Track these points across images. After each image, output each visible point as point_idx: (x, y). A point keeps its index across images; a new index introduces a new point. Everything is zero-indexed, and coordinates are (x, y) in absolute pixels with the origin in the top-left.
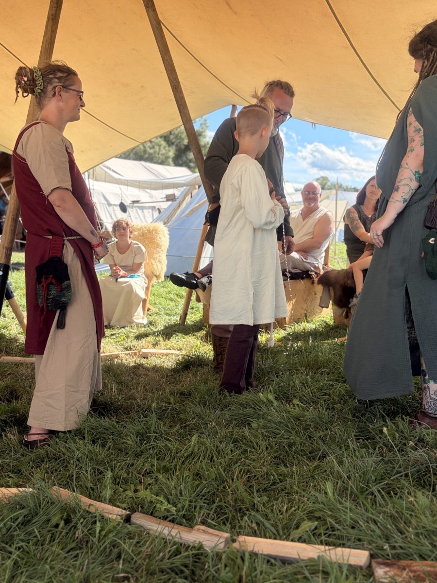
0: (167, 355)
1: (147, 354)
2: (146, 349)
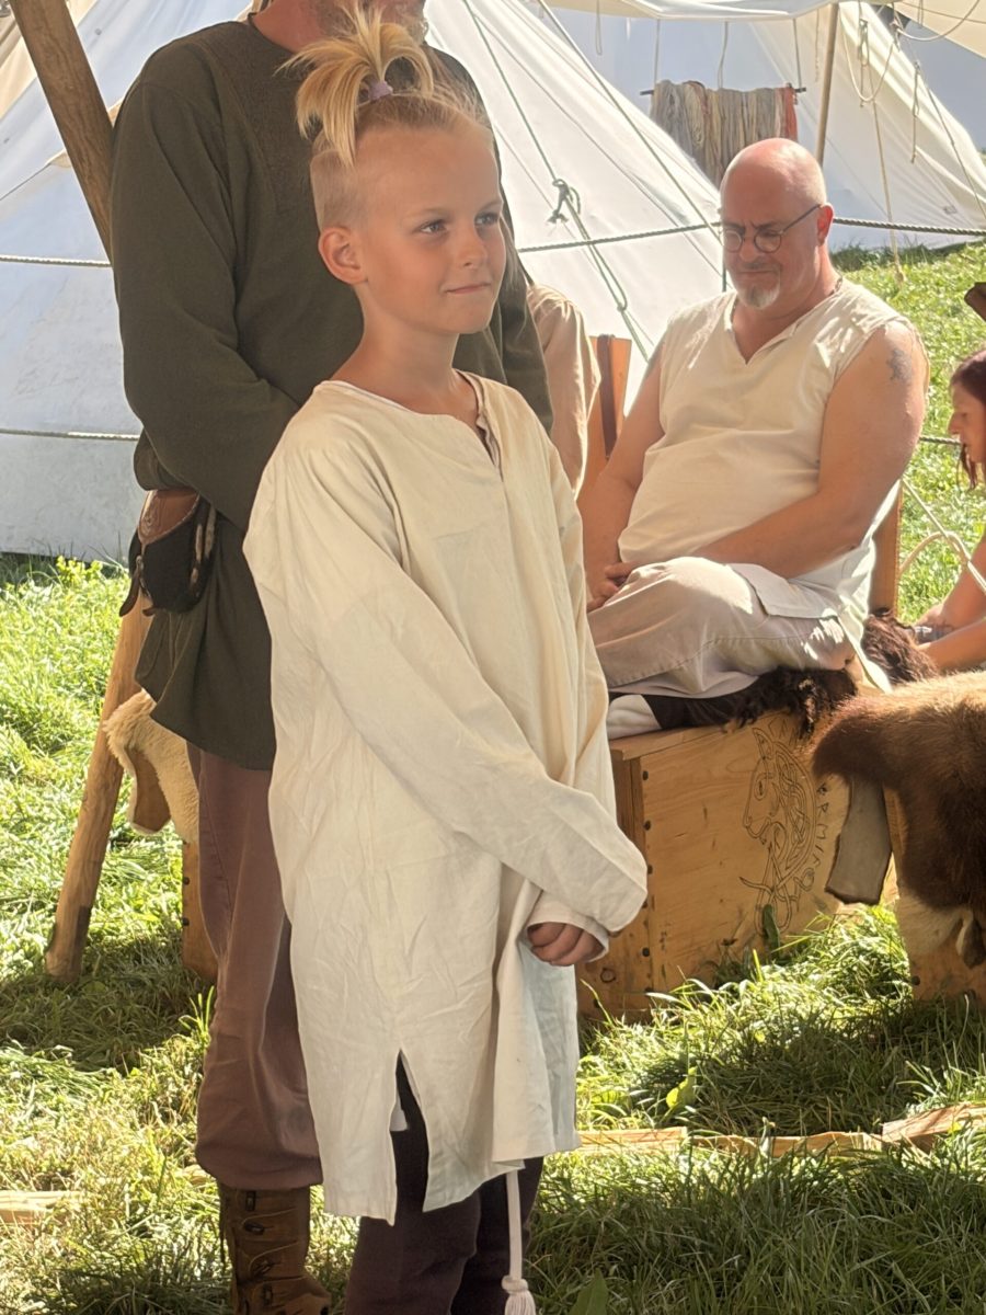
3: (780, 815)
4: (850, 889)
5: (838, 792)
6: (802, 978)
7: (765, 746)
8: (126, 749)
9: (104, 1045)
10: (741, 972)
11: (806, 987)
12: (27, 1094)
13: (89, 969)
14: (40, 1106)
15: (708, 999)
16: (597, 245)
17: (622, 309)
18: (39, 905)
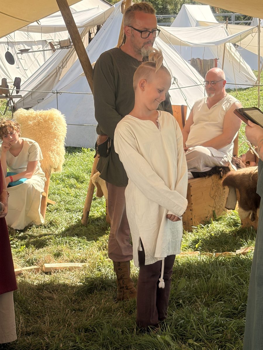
0: (70, 269)
1: (50, 268)
2: (49, 263)
3: (216, 194)
4: (229, 207)
5: (227, 189)
6: (220, 224)
7: (213, 181)
8: (95, 182)
9: (92, 236)
10: (209, 222)
11: (221, 225)
12: (78, 245)
13: (89, 223)
14: (81, 247)
15: (203, 228)
16: (181, 89)
17: (186, 100)
18: (80, 211)
